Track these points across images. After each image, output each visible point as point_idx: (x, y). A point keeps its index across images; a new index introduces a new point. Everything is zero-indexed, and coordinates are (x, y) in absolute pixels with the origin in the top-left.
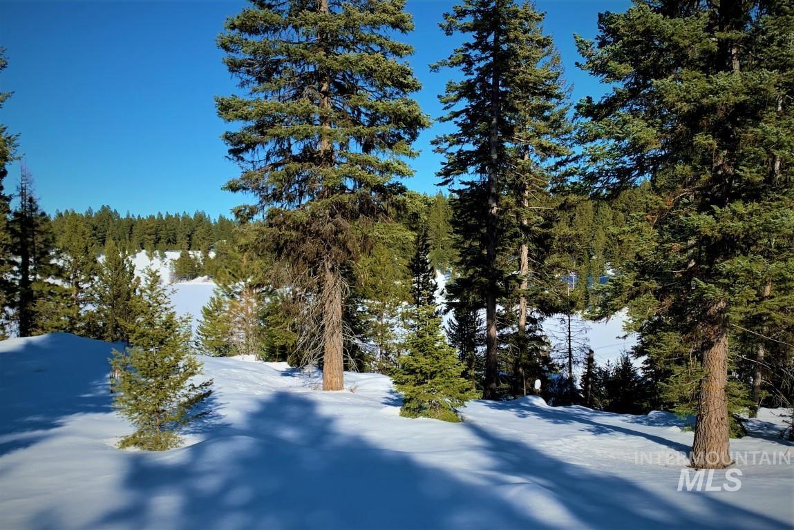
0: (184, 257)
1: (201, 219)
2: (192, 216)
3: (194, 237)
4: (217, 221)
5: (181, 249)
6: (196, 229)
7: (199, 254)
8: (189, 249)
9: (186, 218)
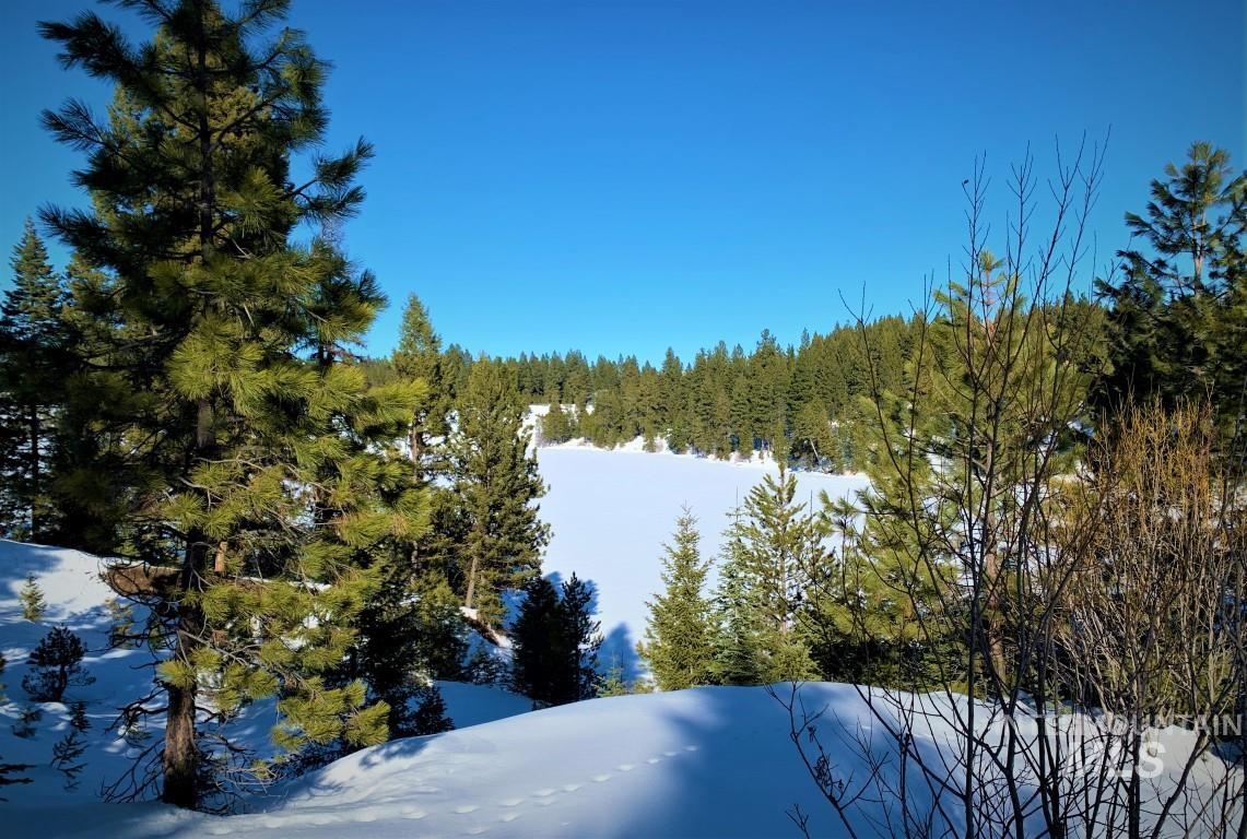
0: (555, 411)
1: (576, 361)
2: (564, 359)
3: (567, 385)
4: (595, 364)
5: (550, 401)
6: (569, 374)
7: (573, 408)
8: (560, 402)
9: (556, 359)
